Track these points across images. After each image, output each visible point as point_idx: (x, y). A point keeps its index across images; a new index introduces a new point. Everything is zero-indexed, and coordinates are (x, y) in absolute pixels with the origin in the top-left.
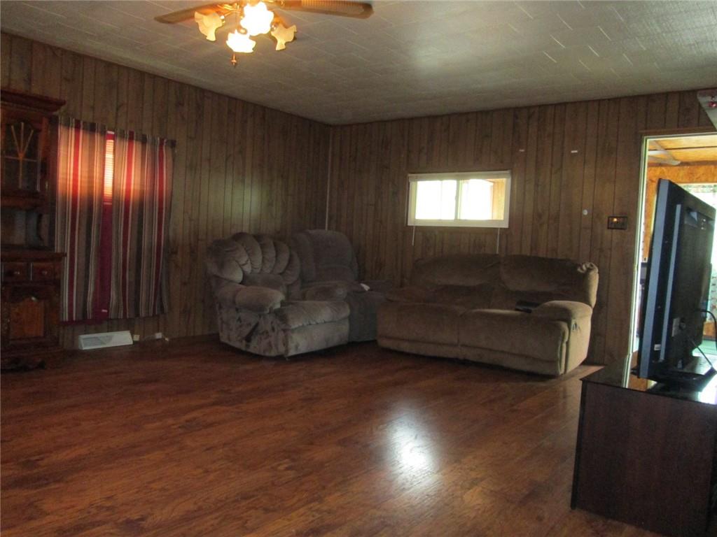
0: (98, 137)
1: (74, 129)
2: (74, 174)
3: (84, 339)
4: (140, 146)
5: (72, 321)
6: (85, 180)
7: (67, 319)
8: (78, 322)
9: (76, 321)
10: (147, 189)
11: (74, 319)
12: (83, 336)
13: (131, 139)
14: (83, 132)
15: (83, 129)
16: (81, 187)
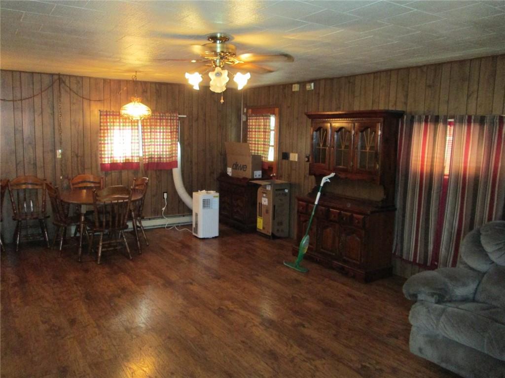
0: (441, 126)
1: (424, 123)
4: (478, 127)
5: (415, 263)
6: (429, 164)
7: (412, 260)
8: (419, 265)
9: (418, 263)
10: (482, 165)
11: (417, 261)
13: (469, 122)
14: (430, 124)
15: (431, 121)
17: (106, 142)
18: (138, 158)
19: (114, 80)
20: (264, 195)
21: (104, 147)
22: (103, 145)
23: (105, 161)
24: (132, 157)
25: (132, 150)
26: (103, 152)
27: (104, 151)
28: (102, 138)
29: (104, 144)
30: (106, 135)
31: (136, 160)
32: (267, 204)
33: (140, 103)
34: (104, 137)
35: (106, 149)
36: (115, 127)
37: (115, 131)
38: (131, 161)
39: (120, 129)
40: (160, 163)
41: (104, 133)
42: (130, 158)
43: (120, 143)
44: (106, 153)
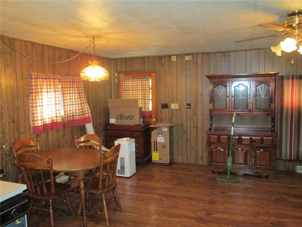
1: (291, 80)
2: (291, 99)
3: (298, 168)
5: (292, 160)
6: (297, 100)
7: (289, 159)
8: (294, 161)
9: (293, 160)
11: (292, 159)
12: (298, 167)
14: (296, 80)
15: (296, 79)
16: (295, 103)
17: (38, 105)
18: (61, 118)
19: (40, 45)
20: (160, 135)
21: (37, 110)
22: (35, 108)
23: (38, 124)
24: (57, 117)
25: (56, 110)
26: (35, 115)
27: (37, 113)
28: (34, 101)
29: (36, 106)
30: (37, 98)
31: (59, 120)
32: (164, 142)
33: (98, 66)
34: (36, 99)
35: (38, 111)
36: (43, 90)
37: (43, 94)
38: (55, 121)
39: (47, 92)
40: (74, 120)
41: (36, 96)
42: (55, 118)
43: (48, 105)
44: (39, 115)
